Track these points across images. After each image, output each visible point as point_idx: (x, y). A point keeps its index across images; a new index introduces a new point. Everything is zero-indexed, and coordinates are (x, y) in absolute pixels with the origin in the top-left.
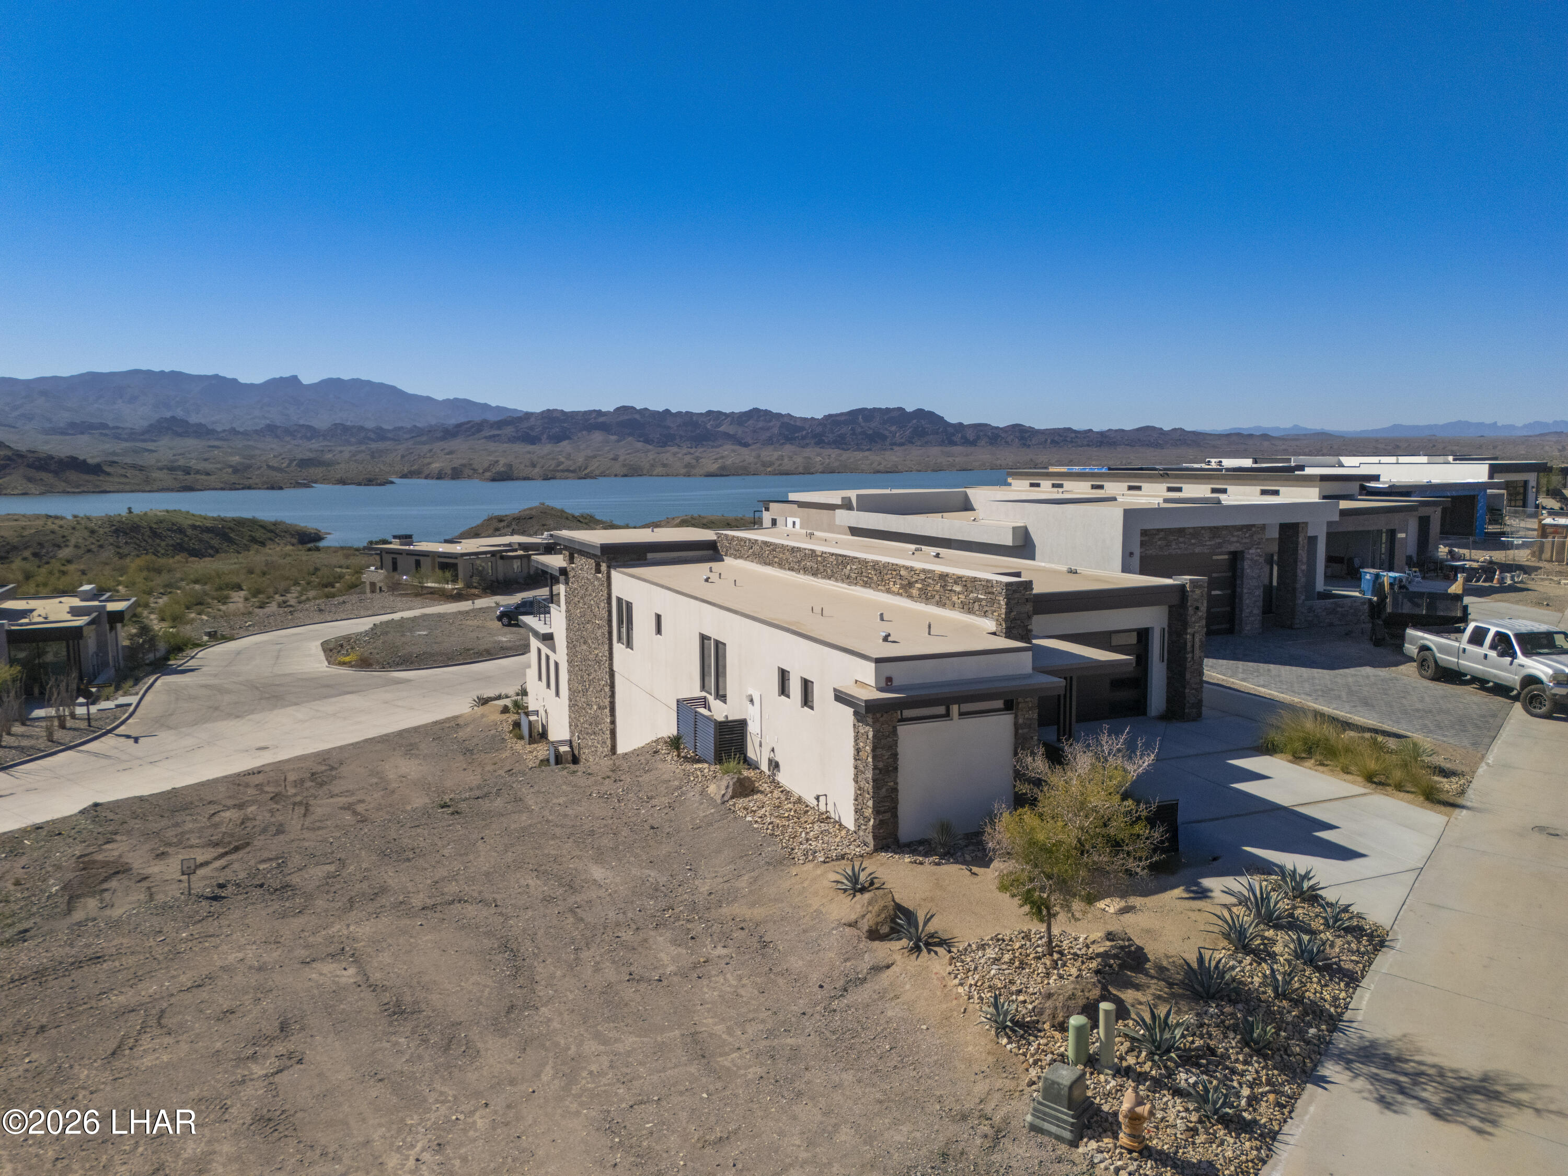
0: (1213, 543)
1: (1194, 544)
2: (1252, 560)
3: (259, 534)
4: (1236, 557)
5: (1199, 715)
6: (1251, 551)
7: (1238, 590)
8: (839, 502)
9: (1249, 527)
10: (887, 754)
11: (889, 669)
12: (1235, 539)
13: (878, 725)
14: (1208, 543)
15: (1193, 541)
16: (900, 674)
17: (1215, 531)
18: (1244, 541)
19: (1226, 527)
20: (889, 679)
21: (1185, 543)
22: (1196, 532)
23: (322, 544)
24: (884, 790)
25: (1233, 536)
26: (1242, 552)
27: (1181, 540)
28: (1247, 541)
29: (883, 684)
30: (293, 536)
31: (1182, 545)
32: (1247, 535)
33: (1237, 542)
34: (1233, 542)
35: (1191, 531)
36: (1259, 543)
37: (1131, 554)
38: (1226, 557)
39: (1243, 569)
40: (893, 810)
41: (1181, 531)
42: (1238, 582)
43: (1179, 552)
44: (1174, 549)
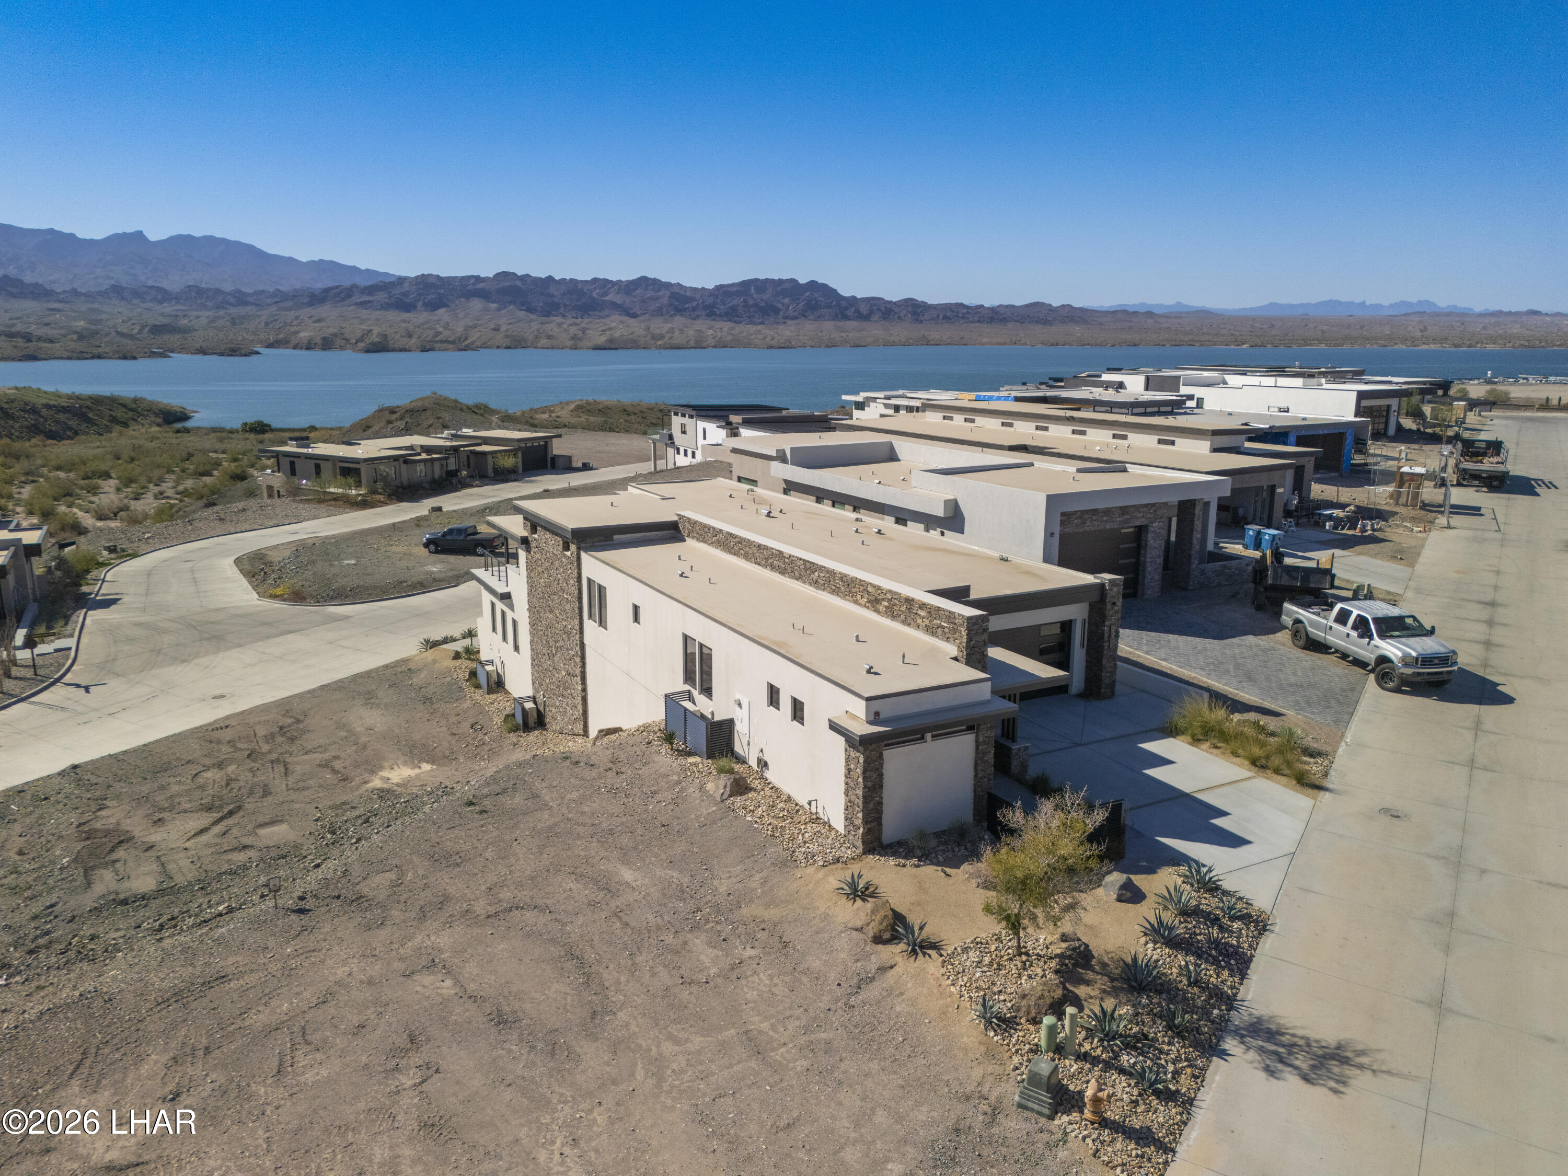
0: (1121, 519)
1: (1105, 521)
2: (1153, 533)
3: (120, 414)
4: (1141, 531)
5: (1112, 694)
6: (1153, 525)
7: (1142, 559)
8: (774, 454)
9: (1153, 505)
10: (874, 775)
11: (876, 705)
12: (1141, 515)
13: (868, 752)
14: (1117, 520)
15: (1105, 519)
16: (886, 709)
17: (1124, 510)
18: (1149, 516)
19: (1134, 506)
20: (877, 714)
21: (1097, 520)
22: (1108, 512)
23: (189, 424)
24: (872, 804)
25: (1140, 512)
26: (1147, 526)
27: (1094, 518)
28: (1151, 516)
29: (872, 718)
30: (157, 415)
31: (1096, 523)
32: (1151, 512)
33: (1143, 517)
34: (1139, 518)
35: (1104, 510)
36: (1161, 518)
37: (1052, 534)
38: (1131, 530)
39: (1147, 541)
40: (879, 820)
41: (1095, 512)
42: (1142, 552)
43: (1093, 529)
44: (1089, 527)
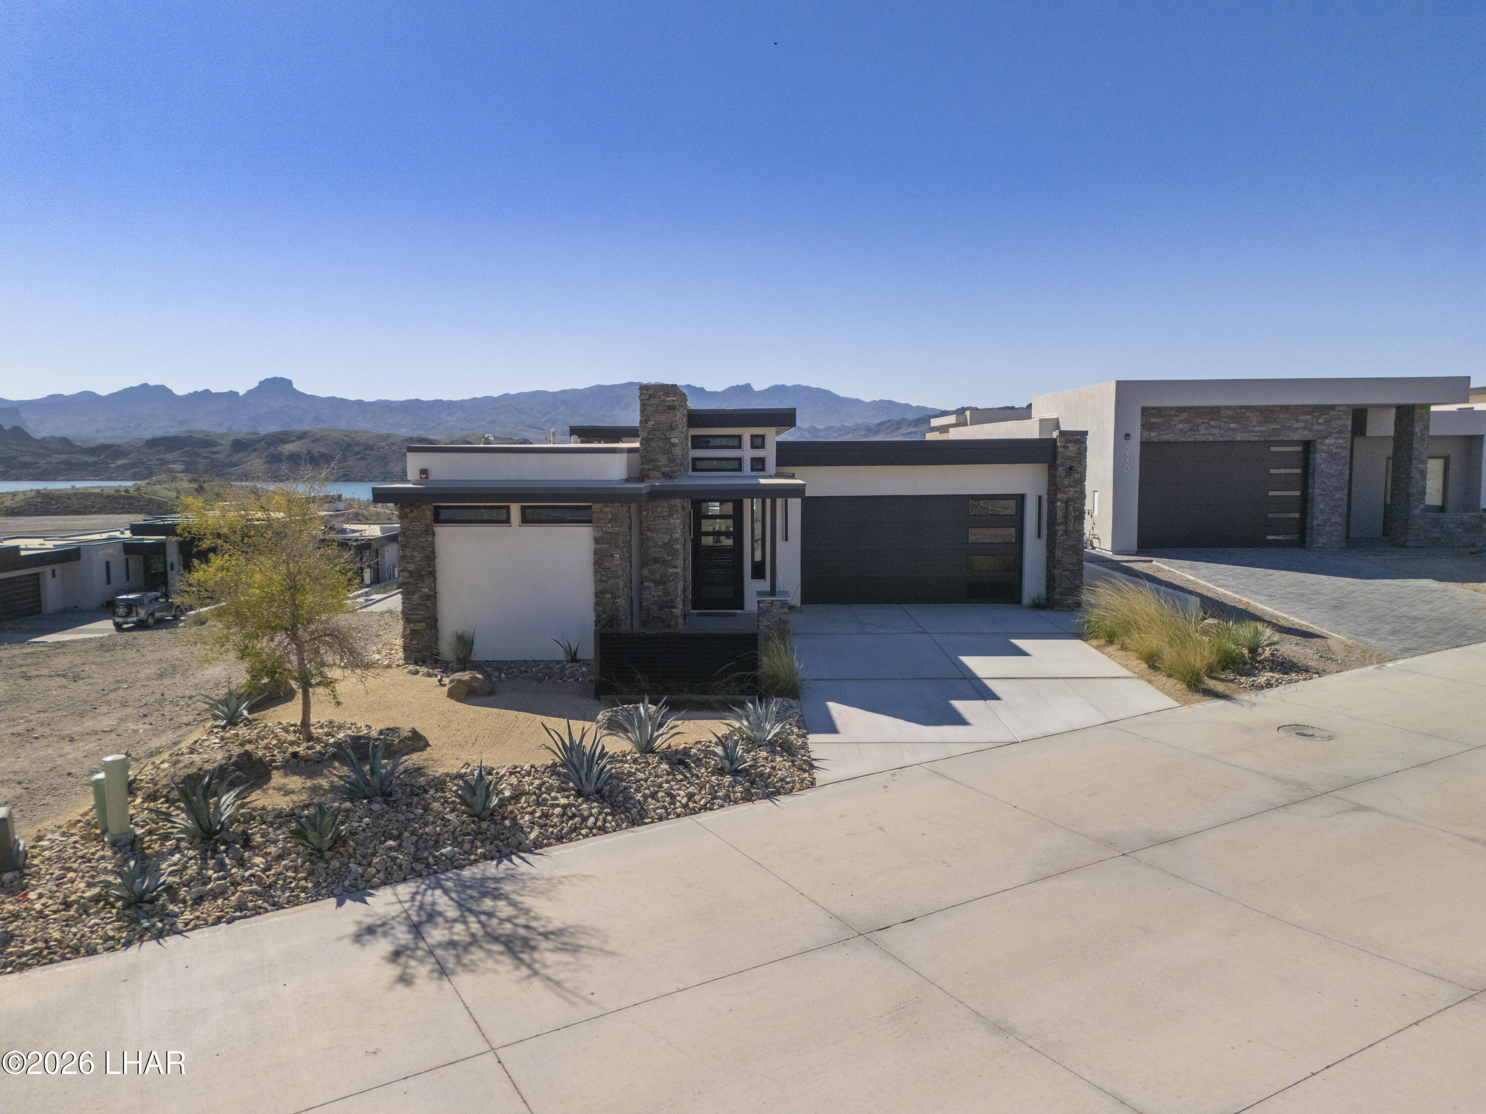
0: (1263, 428)
1: (1233, 430)
2: (1329, 452)
4: (1308, 446)
6: (1327, 441)
7: (1310, 491)
9: (1323, 410)
10: (418, 556)
12: (1302, 425)
14: (1256, 429)
15: (1232, 426)
17: (1267, 413)
18: (1316, 427)
19: (1286, 408)
21: (1220, 428)
22: (1238, 415)
24: (416, 596)
25: (1297, 421)
26: (1314, 441)
27: (1213, 423)
28: (1321, 428)
31: (1216, 431)
32: (1321, 421)
33: (1305, 428)
34: (1298, 429)
35: (1230, 412)
36: (1341, 432)
37: (1127, 436)
38: (1299, 449)
39: (1316, 465)
41: (1214, 412)
42: (1310, 481)
43: (1211, 438)
44: (1203, 434)
